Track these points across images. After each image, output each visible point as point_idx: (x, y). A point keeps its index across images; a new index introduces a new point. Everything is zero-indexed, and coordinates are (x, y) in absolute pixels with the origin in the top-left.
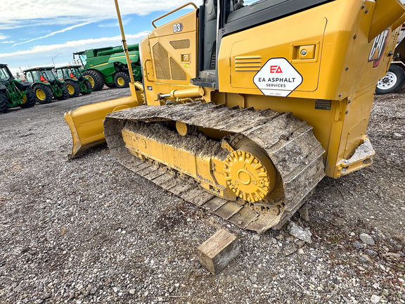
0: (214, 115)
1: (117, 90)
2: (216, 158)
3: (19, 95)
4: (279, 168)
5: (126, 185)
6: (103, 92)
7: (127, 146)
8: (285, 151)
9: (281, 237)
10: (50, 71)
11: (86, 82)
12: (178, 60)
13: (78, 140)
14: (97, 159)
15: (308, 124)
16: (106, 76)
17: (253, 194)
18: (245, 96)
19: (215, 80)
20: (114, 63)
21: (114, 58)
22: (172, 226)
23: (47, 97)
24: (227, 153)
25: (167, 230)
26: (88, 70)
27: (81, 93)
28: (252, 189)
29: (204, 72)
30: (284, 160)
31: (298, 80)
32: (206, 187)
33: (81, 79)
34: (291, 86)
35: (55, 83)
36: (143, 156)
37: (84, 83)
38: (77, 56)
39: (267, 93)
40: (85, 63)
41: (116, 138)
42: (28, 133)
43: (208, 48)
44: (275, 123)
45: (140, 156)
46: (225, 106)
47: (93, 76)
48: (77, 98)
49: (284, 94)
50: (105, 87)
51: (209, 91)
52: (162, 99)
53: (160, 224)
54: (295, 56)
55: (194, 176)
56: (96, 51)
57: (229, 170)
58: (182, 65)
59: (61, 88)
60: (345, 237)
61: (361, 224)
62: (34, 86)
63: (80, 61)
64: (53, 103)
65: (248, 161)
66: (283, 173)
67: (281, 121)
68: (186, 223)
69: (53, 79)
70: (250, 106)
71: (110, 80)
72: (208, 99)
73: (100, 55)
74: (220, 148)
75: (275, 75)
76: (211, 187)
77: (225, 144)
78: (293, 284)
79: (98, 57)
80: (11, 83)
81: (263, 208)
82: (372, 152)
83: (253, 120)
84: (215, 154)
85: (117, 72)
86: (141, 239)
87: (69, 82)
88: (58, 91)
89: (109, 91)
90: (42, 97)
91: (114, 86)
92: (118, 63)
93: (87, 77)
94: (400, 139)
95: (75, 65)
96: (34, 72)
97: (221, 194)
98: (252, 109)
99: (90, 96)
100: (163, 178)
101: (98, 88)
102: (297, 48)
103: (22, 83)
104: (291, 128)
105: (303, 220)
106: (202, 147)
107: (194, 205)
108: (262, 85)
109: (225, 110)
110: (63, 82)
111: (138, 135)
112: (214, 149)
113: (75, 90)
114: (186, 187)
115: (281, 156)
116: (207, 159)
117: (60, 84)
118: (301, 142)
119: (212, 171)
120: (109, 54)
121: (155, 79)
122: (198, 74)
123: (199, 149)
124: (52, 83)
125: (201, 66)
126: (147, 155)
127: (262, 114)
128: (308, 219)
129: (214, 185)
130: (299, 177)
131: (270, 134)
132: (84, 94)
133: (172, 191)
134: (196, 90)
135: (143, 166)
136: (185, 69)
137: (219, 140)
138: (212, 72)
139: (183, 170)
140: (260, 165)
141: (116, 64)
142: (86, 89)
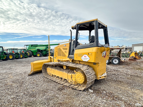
0: (73, 64)
1: (37, 57)
2: (73, 74)
3: (4, 56)
4: (86, 74)
5: (47, 82)
6: (32, 58)
7: (48, 72)
8: (87, 72)
9: (87, 92)
10: (16, 50)
11: (27, 54)
12: (64, 52)
13: (33, 70)
14: (37, 76)
15: (92, 67)
16: (34, 53)
17: (81, 82)
18: (79, 61)
19: (74, 57)
20: (38, 49)
21: (38, 48)
22: (62, 90)
23: (13, 58)
24: (75, 73)
25: (60, 91)
26: (28, 51)
27: (24, 57)
28: (81, 80)
29: (70, 55)
30: (87, 73)
31: (89, 59)
32: (70, 82)
33: (25, 53)
34: (88, 60)
35: (17, 54)
36: (52, 75)
37: (26, 54)
38: (25, 46)
39: (84, 61)
40: (27, 48)
41: (45, 70)
42: (10, 68)
43: (71, 50)
44: (85, 66)
45: (51, 75)
46: (75, 63)
47: (29, 53)
48: (23, 59)
49: (87, 61)
50: (32, 56)
51: (71, 59)
52: (59, 61)
53: (59, 89)
54: (88, 55)
55: (67, 79)
56: (32, 45)
57: (76, 77)
58: (65, 53)
59: (18, 55)
60: (100, 92)
61: (104, 90)
62: (9, 54)
63: (26, 47)
64: (15, 60)
65: (80, 74)
66: (87, 75)
67: (86, 66)
68: (65, 89)
69: (16, 52)
70: (80, 63)
71: (35, 54)
72: (71, 61)
73: (33, 46)
74: (74, 72)
75: (85, 57)
76: (71, 82)
77: (75, 71)
78: (89, 99)
79: (32, 47)
80: (2, 52)
81: (83, 86)
82: (106, 75)
83: (81, 66)
84: (73, 73)
85: (38, 52)
86: (54, 92)
87: (21, 54)
88: (17, 56)
89: (34, 57)
90: (11, 57)
91: (36, 56)
92: (39, 49)
93: (27, 53)
94: (117, 75)
95: (24, 49)
96: (11, 50)
97: (73, 83)
98: (81, 64)
99: (27, 58)
100: (58, 80)
101: (30, 56)
102: (89, 53)
103: (6, 53)
104: (88, 68)
105: (92, 89)
106: (69, 72)
107: (66, 86)
108: (83, 59)
109: (75, 64)
110: (19, 53)
111: (52, 69)
112: (72, 72)
113: (23, 56)
114: (64, 82)
115: (86, 72)
116: (71, 74)
117: (18, 54)
118: (90, 70)
119: (71, 77)
120: (36, 46)
121: (57, 56)
122: (69, 56)
123: (68, 72)
124: (16, 53)
125: (69, 54)
126: (53, 74)
127: (83, 65)
128: (93, 89)
129: (72, 81)
130: (90, 77)
131: (84, 68)
132: (25, 58)
133: (61, 83)
134: (68, 59)
135: (52, 78)
136: (66, 54)
137: (73, 70)
138: (73, 56)
139: (64, 78)
140: (82, 75)
141: (38, 50)
142: (26, 56)
